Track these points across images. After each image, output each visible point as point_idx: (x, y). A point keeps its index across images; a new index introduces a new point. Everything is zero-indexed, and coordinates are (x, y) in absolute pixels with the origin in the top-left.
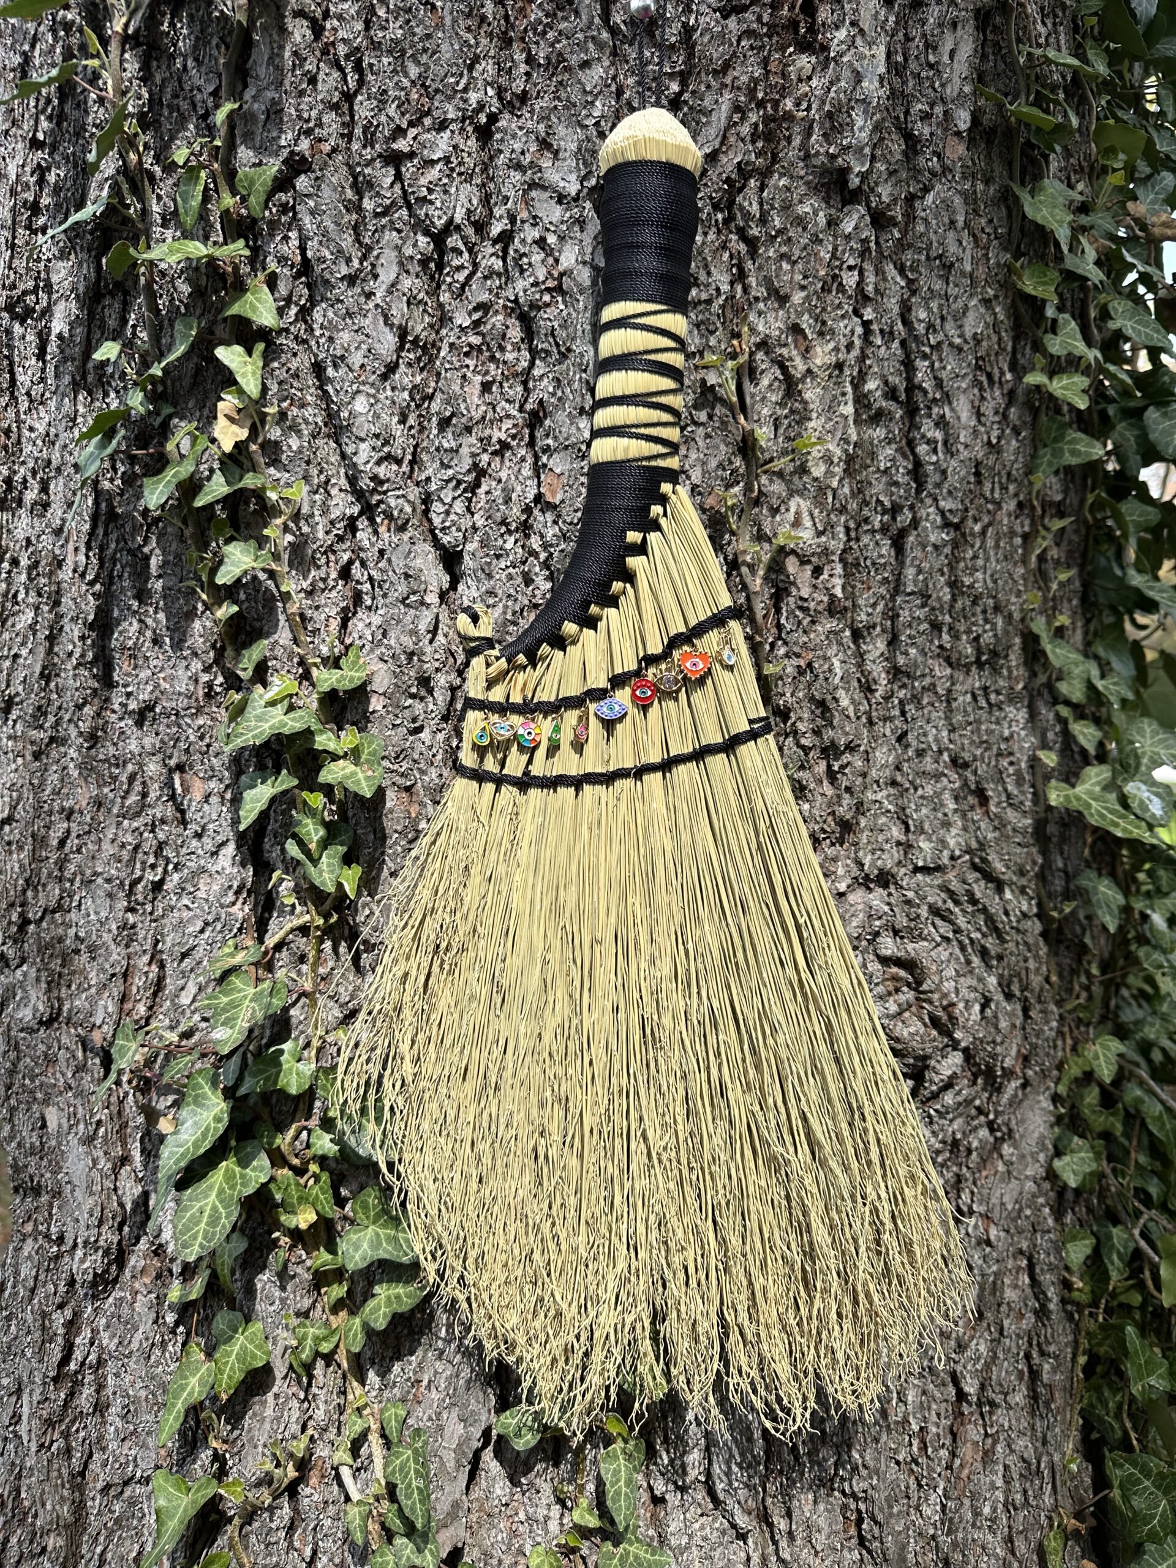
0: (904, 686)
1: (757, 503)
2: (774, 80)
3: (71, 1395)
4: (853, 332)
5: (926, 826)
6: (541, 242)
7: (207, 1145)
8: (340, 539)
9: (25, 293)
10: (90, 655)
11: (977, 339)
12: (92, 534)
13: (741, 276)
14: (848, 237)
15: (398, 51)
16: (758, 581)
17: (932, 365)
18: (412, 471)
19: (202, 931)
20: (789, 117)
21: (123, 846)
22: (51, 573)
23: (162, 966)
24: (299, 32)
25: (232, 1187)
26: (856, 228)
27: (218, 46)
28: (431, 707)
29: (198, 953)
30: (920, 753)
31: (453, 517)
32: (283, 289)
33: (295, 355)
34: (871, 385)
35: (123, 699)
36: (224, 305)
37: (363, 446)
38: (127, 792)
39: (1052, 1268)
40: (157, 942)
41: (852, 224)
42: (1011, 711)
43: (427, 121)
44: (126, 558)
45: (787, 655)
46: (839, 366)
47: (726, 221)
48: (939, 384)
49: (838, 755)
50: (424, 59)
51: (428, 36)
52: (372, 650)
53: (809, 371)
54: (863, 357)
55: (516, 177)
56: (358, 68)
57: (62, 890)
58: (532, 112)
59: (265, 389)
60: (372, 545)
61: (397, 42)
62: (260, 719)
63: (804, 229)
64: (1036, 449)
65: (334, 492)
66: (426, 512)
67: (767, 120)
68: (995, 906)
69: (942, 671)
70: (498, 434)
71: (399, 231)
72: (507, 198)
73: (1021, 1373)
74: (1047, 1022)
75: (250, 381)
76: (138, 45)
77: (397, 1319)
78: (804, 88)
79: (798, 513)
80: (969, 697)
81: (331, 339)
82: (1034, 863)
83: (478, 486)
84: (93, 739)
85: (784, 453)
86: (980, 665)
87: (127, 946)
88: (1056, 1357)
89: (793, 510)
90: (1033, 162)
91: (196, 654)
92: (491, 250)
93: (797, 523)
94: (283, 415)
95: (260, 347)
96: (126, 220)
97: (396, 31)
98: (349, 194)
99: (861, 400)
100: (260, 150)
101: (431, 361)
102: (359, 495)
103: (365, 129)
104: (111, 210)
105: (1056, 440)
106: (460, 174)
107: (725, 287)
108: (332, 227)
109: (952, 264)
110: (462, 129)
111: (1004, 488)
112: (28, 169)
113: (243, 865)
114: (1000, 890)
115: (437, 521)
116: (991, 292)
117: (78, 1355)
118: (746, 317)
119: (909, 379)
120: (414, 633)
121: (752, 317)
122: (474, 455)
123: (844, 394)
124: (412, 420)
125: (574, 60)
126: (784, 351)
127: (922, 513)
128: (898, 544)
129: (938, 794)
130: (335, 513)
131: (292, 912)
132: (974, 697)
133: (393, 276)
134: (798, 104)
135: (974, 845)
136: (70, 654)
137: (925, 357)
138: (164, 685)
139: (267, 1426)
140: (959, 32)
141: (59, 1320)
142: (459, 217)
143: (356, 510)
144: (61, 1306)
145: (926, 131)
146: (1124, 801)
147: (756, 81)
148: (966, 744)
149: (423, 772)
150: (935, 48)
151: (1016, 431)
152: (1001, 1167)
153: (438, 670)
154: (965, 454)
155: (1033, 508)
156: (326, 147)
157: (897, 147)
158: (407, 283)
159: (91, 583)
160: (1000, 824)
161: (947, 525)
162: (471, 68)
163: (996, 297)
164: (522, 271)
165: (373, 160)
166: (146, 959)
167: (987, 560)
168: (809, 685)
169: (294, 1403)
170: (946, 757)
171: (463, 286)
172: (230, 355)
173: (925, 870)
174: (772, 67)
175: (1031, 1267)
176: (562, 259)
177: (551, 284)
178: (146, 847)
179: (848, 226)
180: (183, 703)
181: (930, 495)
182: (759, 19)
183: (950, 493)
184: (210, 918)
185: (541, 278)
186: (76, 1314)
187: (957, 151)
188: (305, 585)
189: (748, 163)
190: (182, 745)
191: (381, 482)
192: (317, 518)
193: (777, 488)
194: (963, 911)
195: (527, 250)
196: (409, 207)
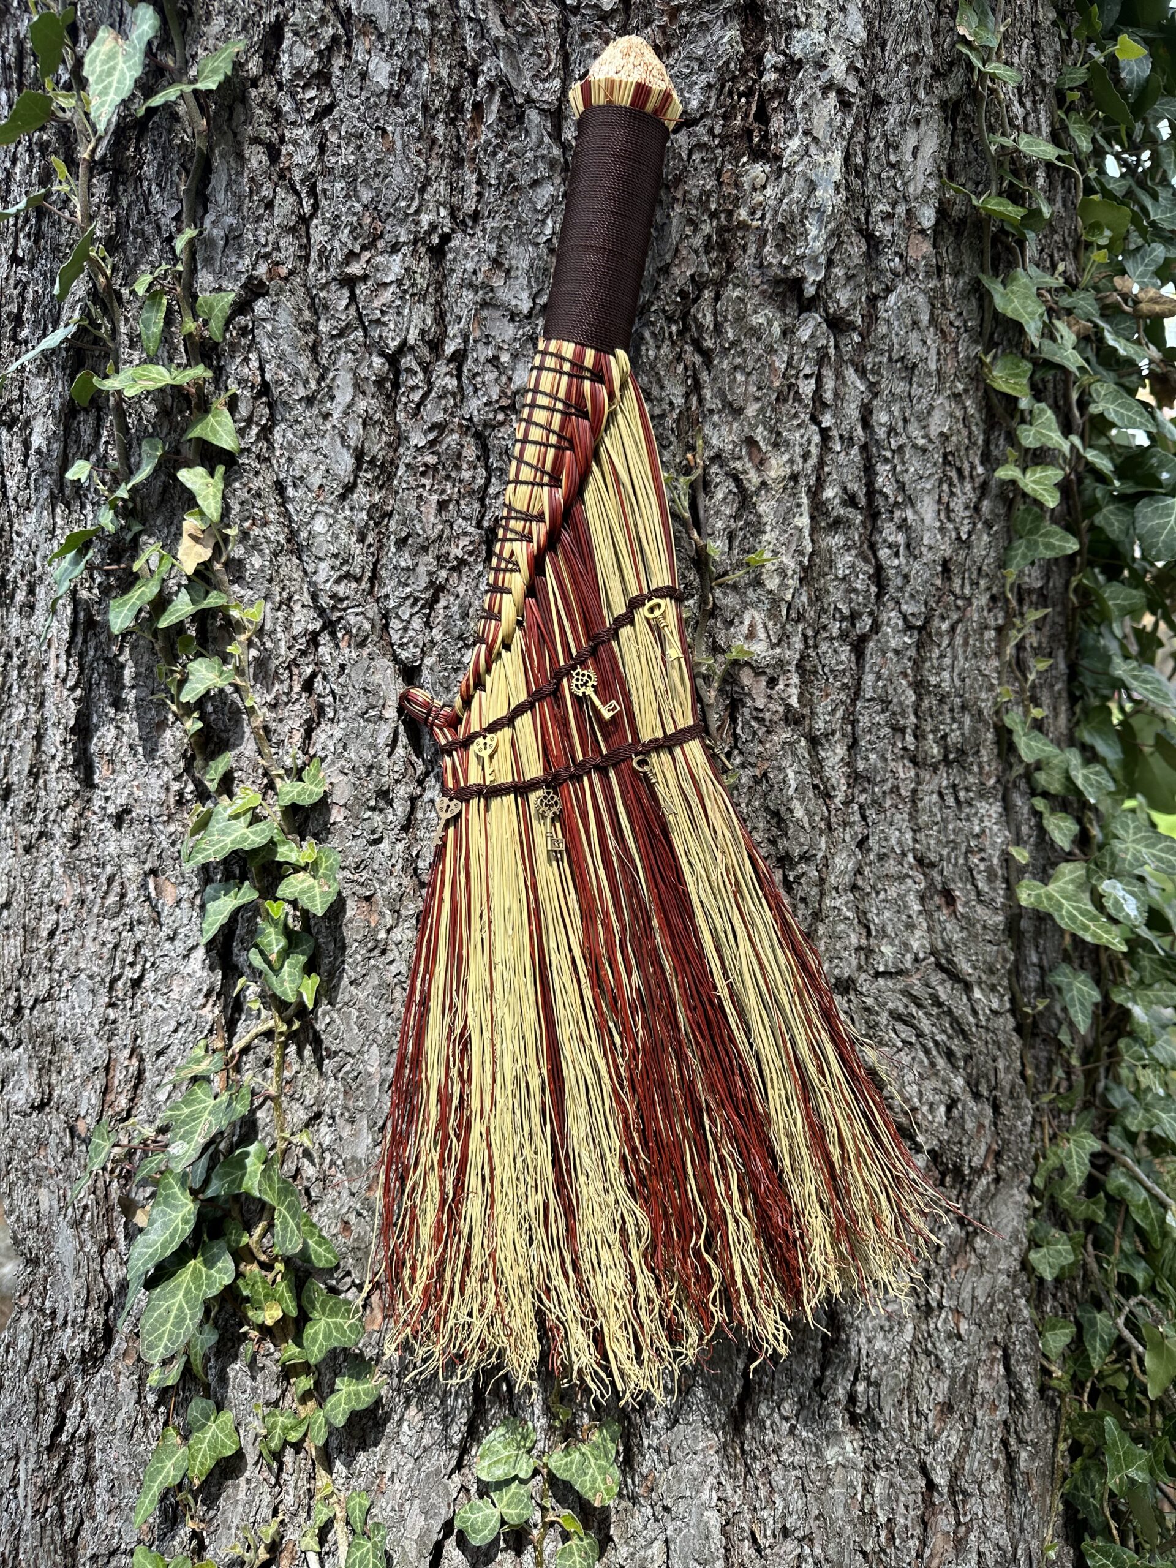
0: (864, 791)
1: (712, 615)
2: (726, 191)
3: (65, 1463)
4: (809, 441)
5: (889, 930)
6: (494, 361)
7: (174, 1246)
8: (303, 653)
9: (10, 402)
10: (71, 760)
11: (945, 437)
12: (71, 642)
13: (697, 387)
14: (804, 346)
15: (350, 175)
16: (713, 694)
17: (894, 468)
18: (372, 587)
19: (176, 1031)
20: (743, 226)
21: (104, 944)
22: (37, 675)
23: (141, 1060)
24: (256, 158)
25: (199, 1288)
26: (812, 336)
27: (179, 173)
28: (390, 817)
29: (173, 1052)
30: (882, 857)
31: (411, 633)
32: (243, 410)
33: (257, 473)
34: (829, 493)
35: (102, 803)
36: (189, 425)
37: (323, 565)
38: (106, 893)
39: (1027, 1359)
40: (136, 1038)
41: (808, 332)
42: (983, 807)
43: (380, 244)
44: (102, 667)
45: (743, 766)
46: (794, 477)
47: (681, 333)
48: (901, 487)
49: (793, 866)
50: (376, 183)
51: (380, 161)
52: (333, 763)
53: (764, 484)
54: (821, 464)
55: (468, 296)
56: (312, 192)
57: (52, 980)
58: (484, 230)
59: (226, 510)
60: (333, 659)
61: (349, 168)
62: (223, 832)
63: (759, 339)
64: (1010, 541)
65: (297, 608)
66: (386, 627)
67: (721, 230)
68: (961, 1008)
69: (905, 772)
70: (456, 552)
71: (354, 353)
72: (460, 318)
73: (996, 1464)
74: (1020, 1118)
75: (210, 504)
76: (105, 170)
77: (355, 1417)
78: (758, 197)
79: (752, 626)
80: (935, 798)
81: (290, 460)
82: (1006, 960)
83: (437, 601)
84: (76, 839)
85: (740, 565)
86: (948, 763)
87: (109, 1040)
88: (1035, 1445)
89: (747, 623)
90: (1009, 249)
91: (166, 764)
92: (445, 369)
93: (751, 636)
94: (245, 535)
95: (221, 469)
96: (97, 340)
97: (347, 156)
98: (307, 315)
99: (818, 508)
100: (220, 274)
101: (390, 478)
102: (321, 612)
103: (321, 253)
104: (81, 331)
105: (1031, 532)
106: (413, 295)
107: (679, 401)
108: (288, 350)
109: (915, 365)
110: (414, 253)
111: (975, 584)
112: (12, 281)
113: (212, 969)
114: (968, 987)
115: (395, 637)
116: (960, 387)
117: (69, 1427)
118: (700, 430)
119: (870, 484)
120: (372, 746)
121: (707, 430)
122: (430, 573)
123: (799, 506)
124: (370, 540)
125: (524, 180)
126: (738, 465)
127: (884, 617)
128: (859, 648)
129: (902, 897)
130: (297, 629)
131: (258, 1016)
132: (941, 795)
133: (349, 398)
134: (753, 213)
135: (940, 946)
136: (54, 757)
137: (886, 460)
138: (138, 793)
139: (240, 1509)
140: (923, 127)
141: (52, 1392)
142: (412, 338)
143: (318, 625)
144: (54, 1379)
145: (888, 231)
146: (1098, 900)
147: (709, 194)
148: (931, 844)
149: (382, 882)
150: (896, 148)
151: (988, 525)
152: (974, 1261)
153: (397, 781)
154: (928, 556)
155: (1007, 600)
156: (283, 271)
157: (856, 248)
158: (362, 404)
159: (72, 689)
160: (968, 924)
161: (909, 627)
162: (422, 190)
163: (966, 391)
164: (476, 391)
165: (328, 283)
166: (127, 1053)
167: (955, 658)
168: (765, 795)
169: (265, 1488)
170: (910, 858)
171: (419, 406)
172: (193, 477)
173: (886, 974)
174: (725, 178)
175: (1006, 1357)
176: (516, 378)
177: (505, 402)
178: (124, 945)
179: (804, 334)
180: (155, 810)
181: (892, 598)
182: (711, 131)
183: (912, 596)
184: (182, 1019)
185: (495, 397)
186: (69, 1386)
187: (921, 250)
188: (269, 698)
189: (701, 275)
190: (155, 851)
191: (342, 600)
192: (280, 635)
193: (730, 600)
194: (928, 1015)
195: (480, 369)
196: (365, 329)
